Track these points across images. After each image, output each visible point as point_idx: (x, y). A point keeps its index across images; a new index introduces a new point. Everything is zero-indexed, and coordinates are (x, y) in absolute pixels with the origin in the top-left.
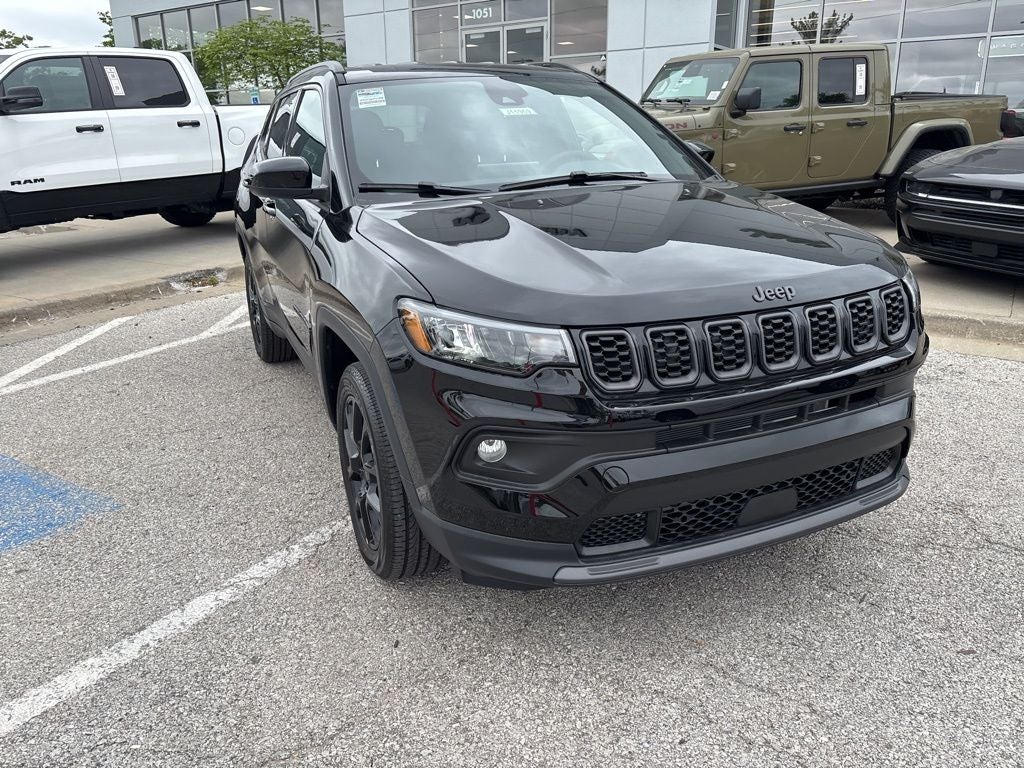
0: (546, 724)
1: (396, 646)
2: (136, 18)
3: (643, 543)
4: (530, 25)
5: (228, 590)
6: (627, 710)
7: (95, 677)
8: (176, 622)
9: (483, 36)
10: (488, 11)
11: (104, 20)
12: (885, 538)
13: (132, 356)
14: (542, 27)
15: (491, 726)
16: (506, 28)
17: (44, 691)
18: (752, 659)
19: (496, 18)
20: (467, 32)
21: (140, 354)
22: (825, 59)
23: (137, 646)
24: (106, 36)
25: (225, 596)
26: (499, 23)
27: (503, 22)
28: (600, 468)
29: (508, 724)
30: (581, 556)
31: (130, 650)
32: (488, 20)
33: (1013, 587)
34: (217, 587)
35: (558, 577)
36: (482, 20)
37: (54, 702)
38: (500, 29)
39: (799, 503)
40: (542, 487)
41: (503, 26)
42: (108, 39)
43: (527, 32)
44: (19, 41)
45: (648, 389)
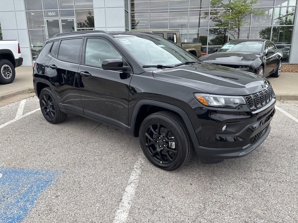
4: (69, 19)
6: (254, 183)
7: (126, 214)
8: (129, 195)
9: (53, 21)
10: (54, 13)
14: (73, 20)
16: (61, 19)
19: (57, 15)
20: (47, 19)
22: (168, 33)
26: (58, 17)
27: (59, 17)
32: (54, 16)
34: (128, 184)
35: (240, 155)
36: (52, 16)
38: (59, 19)
40: (237, 134)
41: (60, 18)
43: (68, 20)
45: (255, 108)
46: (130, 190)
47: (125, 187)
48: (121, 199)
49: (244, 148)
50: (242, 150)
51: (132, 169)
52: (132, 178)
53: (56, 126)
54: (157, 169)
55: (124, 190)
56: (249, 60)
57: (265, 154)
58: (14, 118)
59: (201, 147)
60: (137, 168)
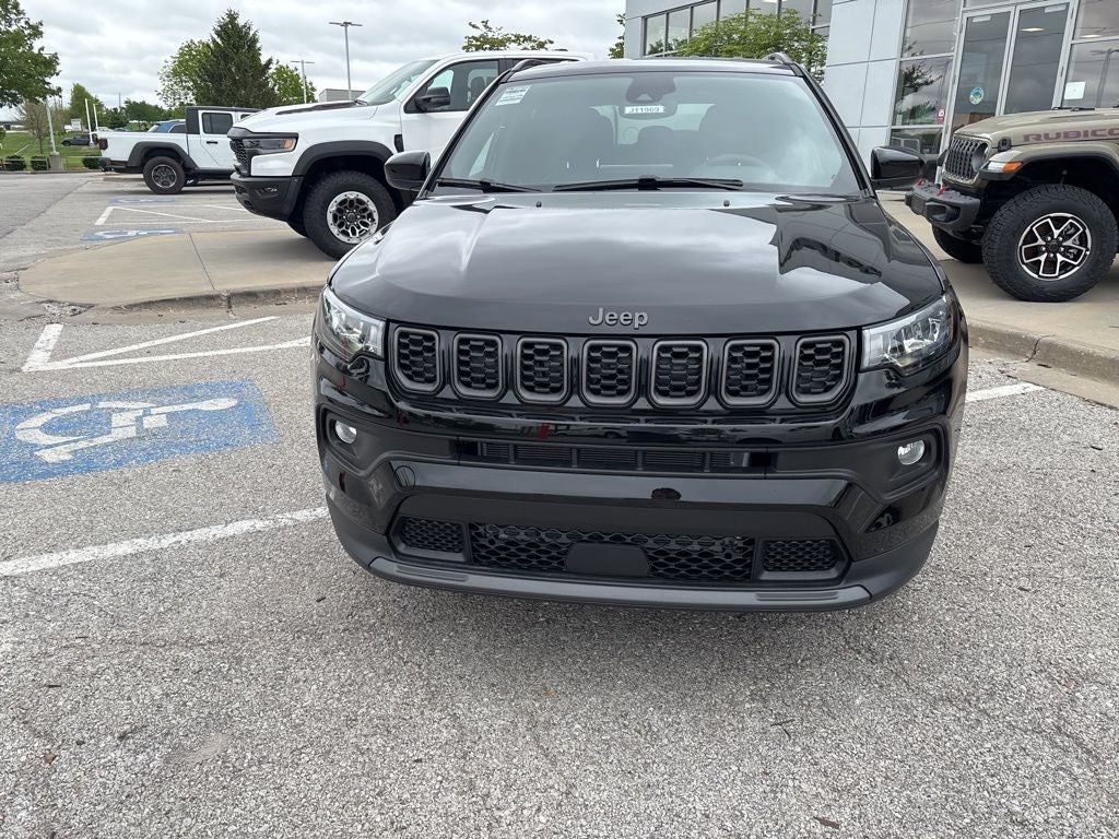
0: (339, 700)
1: (319, 601)
2: (645, 18)
3: (459, 557)
5: (267, 522)
6: (411, 718)
8: (213, 533)
9: (988, 18)
11: (621, 22)
12: (914, 678)
15: (301, 683)
16: (1019, 8)
17: (96, 550)
18: (577, 726)
20: (970, 15)
23: (174, 539)
24: (620, 38)
25: (259, 525)
28: (395, 464)
29: (315, 687)
30: (396, 552)
33: (1009, 788)
34: (263, 516)
35: (373, 565)
37: (92, 558)
38: (1012, 9)
39: (653, 569)
40: (362, 473)
41: (1016, 5)
42: (621, 41)
44: (541, 45)
45: (449, 396)
46: (238, 528)
47: (249, 519)
49: (402, 549)
50: (391, 552)
55: (231, 522)
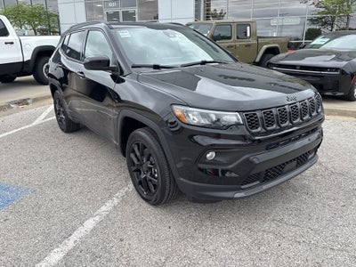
3: (258, 182)
5: (97, 217)
7: (62, 255)
8: (83, 231)
9: (113, 13)
10: (114, 4)
13: (7, 134)
14: (135, 11)
17: (43, 264)
19: (117, 6)
21: (11, 133)
22: (238, 25)
23: (72, 241)
26: (119, 8)
28: (250, 159)
31: (70, 243)
32: (114, 7)
35: (235, 196)
36: (112, 7)
39: (297, 165)
40: (230, 167)
43: (129, 12)
45: (264, 131)
46: (90, 224)
47: (87, 219)
48: (70, 235)
49: (243, 187)
50: (240, 190)
51: (111, 197)
52: (104, 208)
53: (67, 136)
54: (142, 200)
55: (81, 224)
56: (343, 60)
57: (304, 197)
58: (31, 123)
59: (182, 179)
60: (117, 197)
